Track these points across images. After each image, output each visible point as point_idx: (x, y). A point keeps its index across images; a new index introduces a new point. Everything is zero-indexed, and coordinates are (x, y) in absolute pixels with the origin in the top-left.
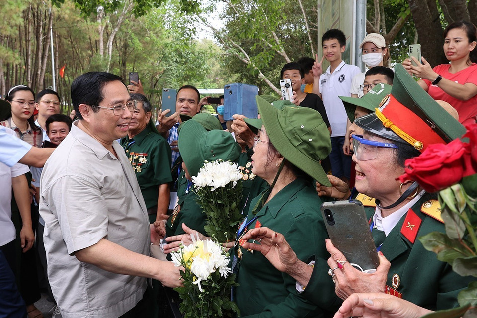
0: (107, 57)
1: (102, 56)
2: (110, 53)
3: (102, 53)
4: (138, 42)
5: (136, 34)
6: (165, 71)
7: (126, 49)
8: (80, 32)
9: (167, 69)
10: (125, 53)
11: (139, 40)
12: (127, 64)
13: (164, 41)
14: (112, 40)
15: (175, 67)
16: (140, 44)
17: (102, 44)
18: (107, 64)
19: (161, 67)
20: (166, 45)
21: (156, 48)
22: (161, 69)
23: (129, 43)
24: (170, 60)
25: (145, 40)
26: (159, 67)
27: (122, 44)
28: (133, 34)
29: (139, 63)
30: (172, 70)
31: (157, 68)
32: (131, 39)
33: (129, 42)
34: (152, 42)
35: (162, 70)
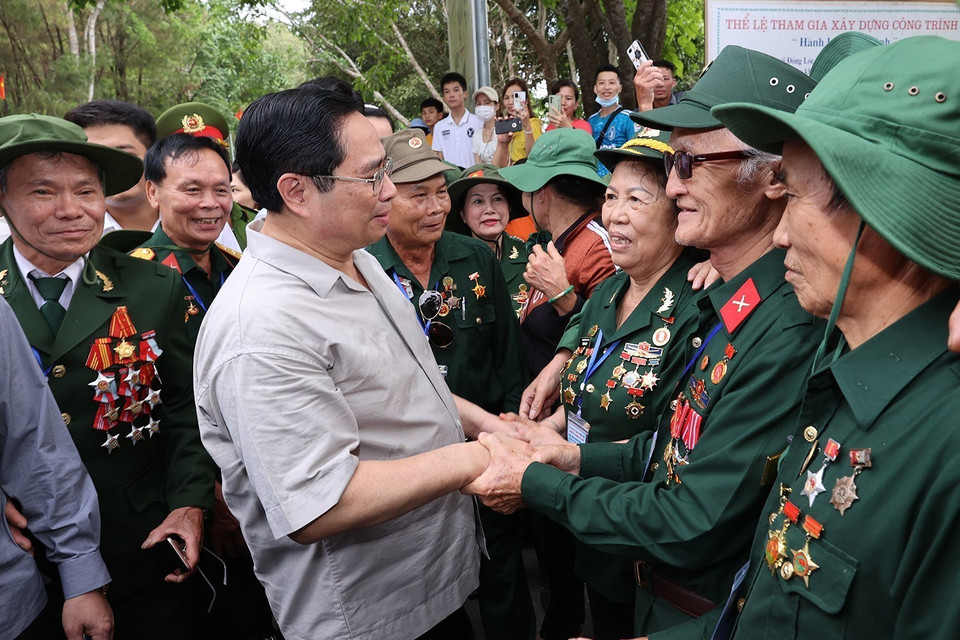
0: (86, 59)
1: (78, 57)
2: (93, 50)
3: (75, 51)
4: (146, 29)
5: (140, 15)
6: (203, 84)
7: (121, 43)
8: (25, 9)
9: (208, 80)
10: (121, 50)
11: (147, 26)
12: (127, 71)
13: (197, 28)
14: (93, 26)
15: (223, 78)
16: (151, 34)
17: (73, 34)
18: (90, 72)
19: (195, 77)
20: (203, 37)
21: (182, 41)
22: (195, 82)
23: (127, 32)
24: (211, 63)
25: (160, 26)
26: (191, 77)
27: (113, 32)
28: (134, 15)
29: (153, 69)
30: (216, 82)
31: (188, 79)
32: (132, 24)
33: (129, 30)
34: (174, 31)
35: (199, 83)
